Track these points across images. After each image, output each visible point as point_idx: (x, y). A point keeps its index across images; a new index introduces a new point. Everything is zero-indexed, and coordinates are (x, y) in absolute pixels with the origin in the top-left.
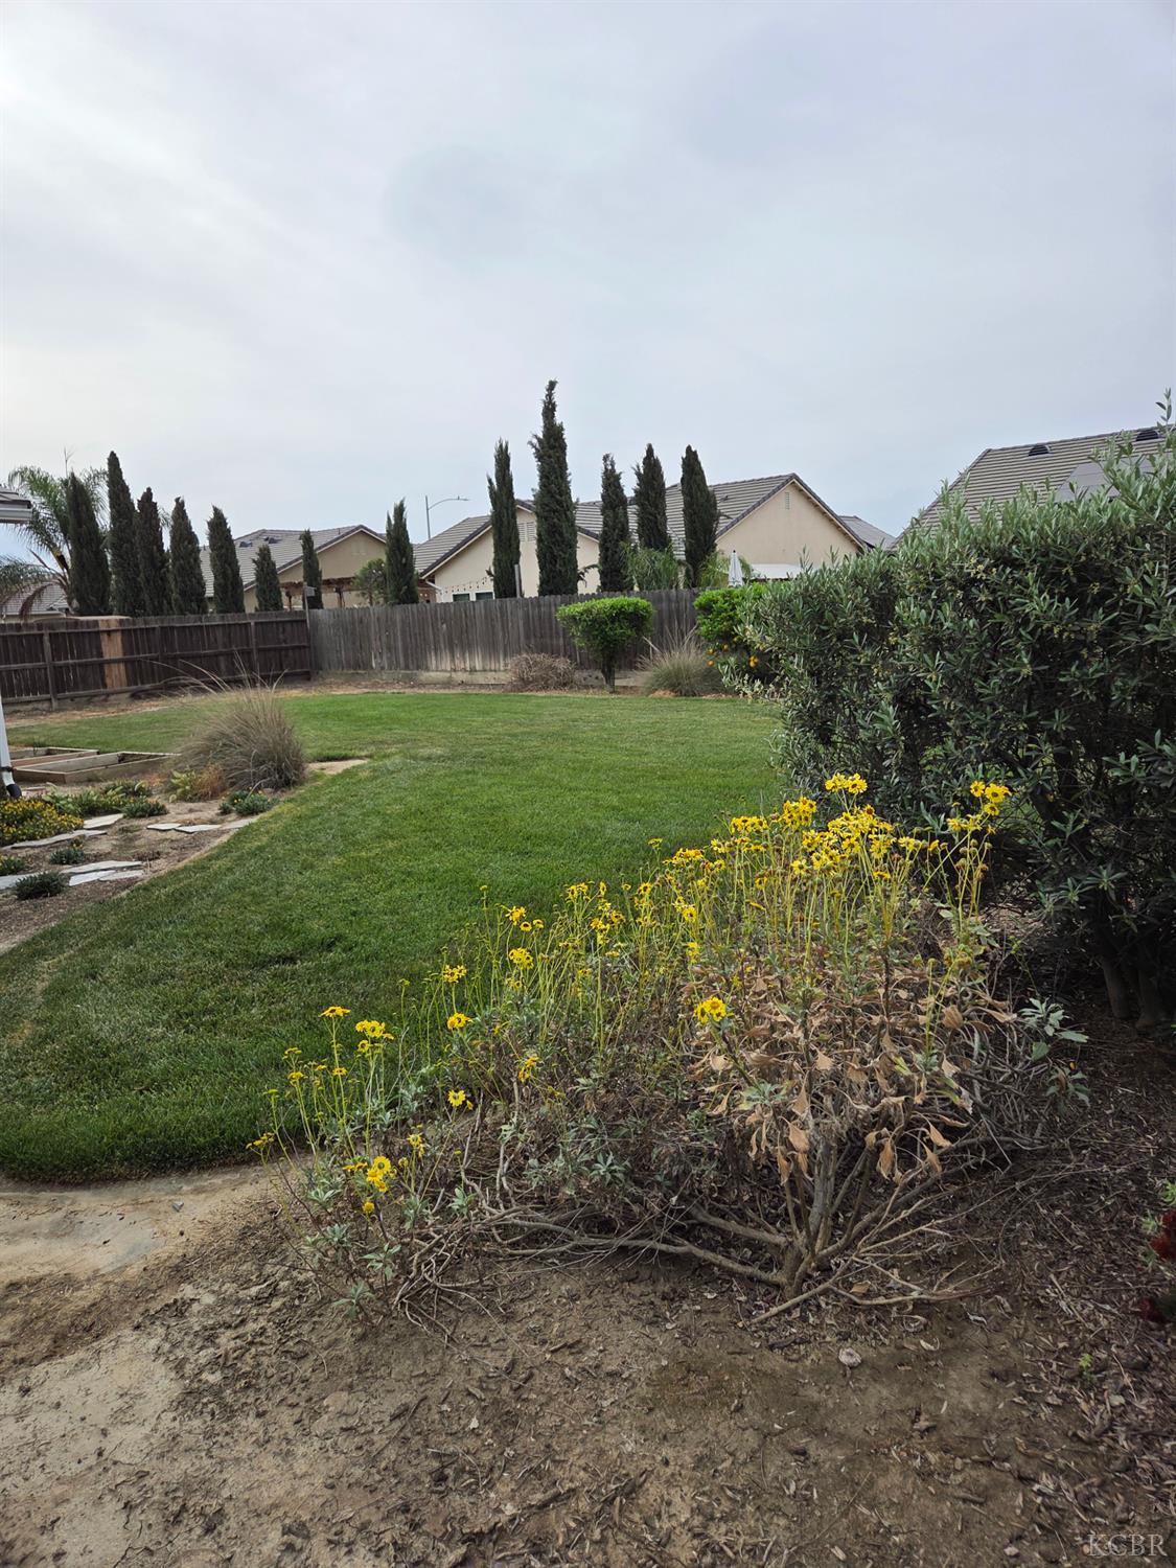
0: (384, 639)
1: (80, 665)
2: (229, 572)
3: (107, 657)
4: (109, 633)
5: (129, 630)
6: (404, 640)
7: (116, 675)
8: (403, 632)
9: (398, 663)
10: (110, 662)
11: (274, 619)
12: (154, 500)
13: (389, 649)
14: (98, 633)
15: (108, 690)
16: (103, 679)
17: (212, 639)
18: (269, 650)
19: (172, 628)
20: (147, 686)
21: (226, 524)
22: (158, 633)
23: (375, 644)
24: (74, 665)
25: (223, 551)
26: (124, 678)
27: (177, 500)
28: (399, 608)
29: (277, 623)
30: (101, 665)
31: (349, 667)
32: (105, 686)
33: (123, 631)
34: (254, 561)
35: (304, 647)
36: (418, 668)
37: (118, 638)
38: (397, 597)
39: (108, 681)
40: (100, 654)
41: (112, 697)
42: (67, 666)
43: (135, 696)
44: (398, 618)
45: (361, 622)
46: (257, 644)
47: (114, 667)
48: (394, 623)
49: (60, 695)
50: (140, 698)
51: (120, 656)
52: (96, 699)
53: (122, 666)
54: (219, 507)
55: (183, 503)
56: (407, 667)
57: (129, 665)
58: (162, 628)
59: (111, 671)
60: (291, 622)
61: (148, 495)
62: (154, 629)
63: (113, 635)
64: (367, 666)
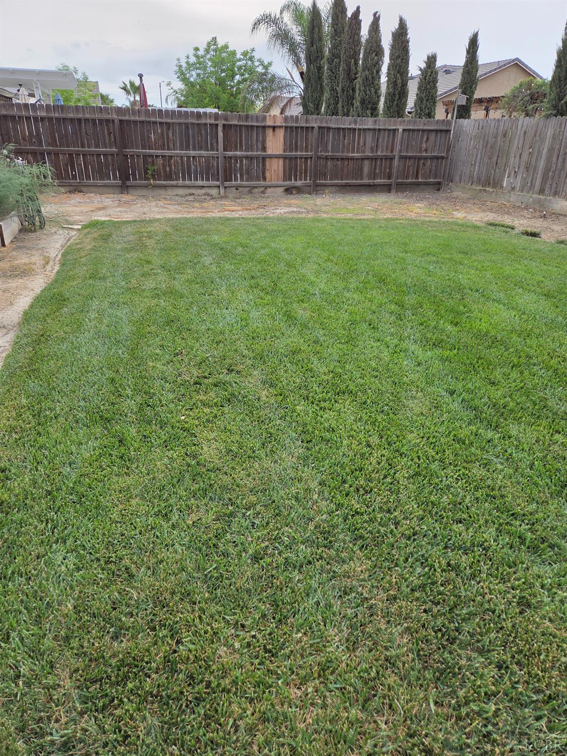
0: (525, 156)
1: (247, 157)
2: (399, 81)
3: (269, 152)
4: (274, 128)
5: (291, 127)
6: (549, 158)
7: (275, 168)
8: (551, 150)
9: (532, 186)
10: (271, 157)
11: (421, 127)
12: (360, 18)
13: (527, 168)
14: (264, 127)
15: (267, 183)
16: (264, 173)
17: (361, 143)
18: (410, 158)
19: (329, 128)
20: (299, 183)
21: (407, 34)
22: (316, 131)
23: (512, 161)
24: (241, 158)
25: (399, 60)
26: (281, 174)
27: (375, 14)
28: (554, 121)
29: (423, 130)
30: (264, 159)
31: (479, 181)
32: (265, 179)
33: (286, 127)
34: (421, 70)
35: (443, 158)
36: (556, 193)
37: (281, 133)
38: (555, 107)
39: (268, 175)
40: (264, 149)
41: (269, 190)
42: (236, 158)
43: (288, 191)
44: (550, 132)
45: (505, 135)
46: (400, 151)
47: (275, 161)
48: (542, 140)
49: (227, 184)
50: (292, 193)
51: (281, 152)
52: (256, 190)
53: (281, 162)
54: (405, 17)
55: (379, 16)
56: (542, 191)
57: (287, 161)
58: (320, 128)
59: (270, 166)
60: (437, 131)
61: (357, 12)
62: (313, 128)
63: (277, 130)
64: (496, 183)
